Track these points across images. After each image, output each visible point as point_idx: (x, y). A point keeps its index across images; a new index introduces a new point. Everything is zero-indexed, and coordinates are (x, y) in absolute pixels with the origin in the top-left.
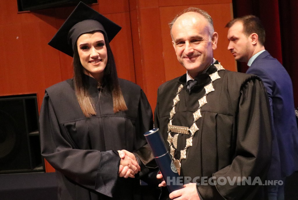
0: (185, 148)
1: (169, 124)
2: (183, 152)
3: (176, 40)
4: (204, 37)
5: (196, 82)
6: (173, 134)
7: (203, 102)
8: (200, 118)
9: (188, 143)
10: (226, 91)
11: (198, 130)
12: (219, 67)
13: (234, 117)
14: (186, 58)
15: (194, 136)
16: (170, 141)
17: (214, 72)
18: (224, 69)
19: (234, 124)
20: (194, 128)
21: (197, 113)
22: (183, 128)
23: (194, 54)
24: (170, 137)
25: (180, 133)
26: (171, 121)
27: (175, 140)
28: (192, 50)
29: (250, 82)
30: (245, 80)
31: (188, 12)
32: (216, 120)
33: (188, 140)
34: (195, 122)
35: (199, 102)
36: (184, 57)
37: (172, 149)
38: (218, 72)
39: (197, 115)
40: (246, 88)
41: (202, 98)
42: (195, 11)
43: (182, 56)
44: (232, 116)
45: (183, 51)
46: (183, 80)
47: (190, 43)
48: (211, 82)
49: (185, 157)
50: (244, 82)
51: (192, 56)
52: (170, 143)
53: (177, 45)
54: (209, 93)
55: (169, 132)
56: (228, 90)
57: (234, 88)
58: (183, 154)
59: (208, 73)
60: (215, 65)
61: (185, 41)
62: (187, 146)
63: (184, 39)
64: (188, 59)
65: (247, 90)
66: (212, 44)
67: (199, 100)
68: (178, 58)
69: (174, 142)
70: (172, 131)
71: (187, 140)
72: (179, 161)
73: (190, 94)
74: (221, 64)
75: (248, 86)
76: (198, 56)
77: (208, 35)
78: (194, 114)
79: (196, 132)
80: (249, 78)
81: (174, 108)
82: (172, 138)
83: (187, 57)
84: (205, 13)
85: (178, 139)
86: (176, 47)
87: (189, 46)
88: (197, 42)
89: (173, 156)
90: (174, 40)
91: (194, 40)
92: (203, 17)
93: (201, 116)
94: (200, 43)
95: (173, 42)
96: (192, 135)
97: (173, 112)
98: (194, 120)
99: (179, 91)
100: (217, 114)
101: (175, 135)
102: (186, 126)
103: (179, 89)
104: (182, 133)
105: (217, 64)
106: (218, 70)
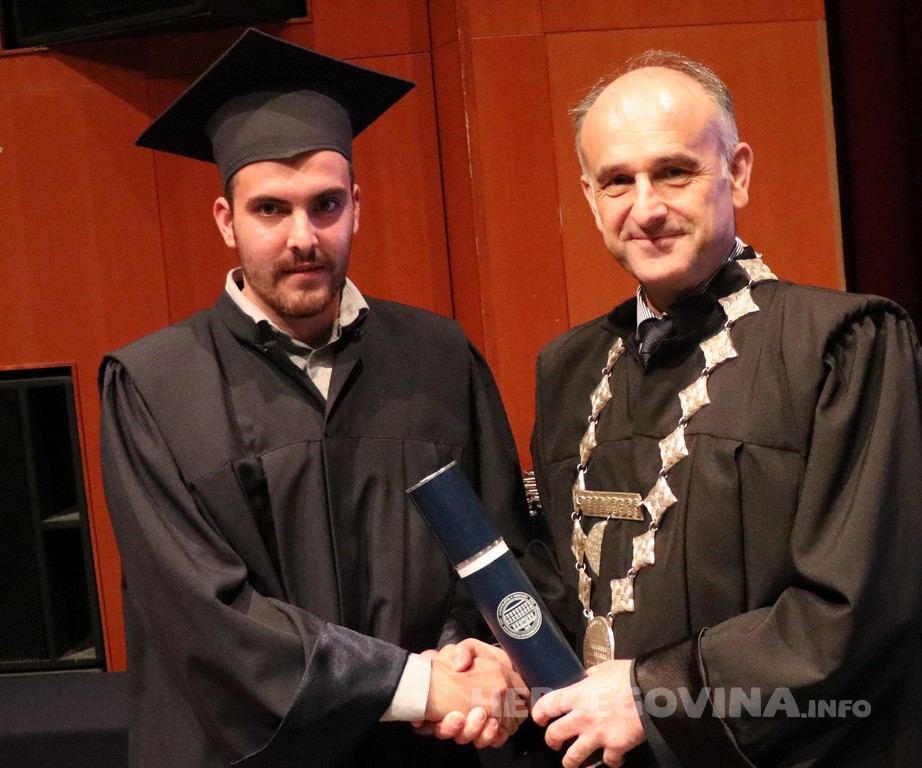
0: (631, 571)
1: (577, 487)
2: (622, 588)
3: (598, 170)
4: (707, 160)
5: (669, 325)
6: (588, 523)
7: (695, 399)
8: (683, 460)
9: (641, 551)
11: (674, 504)
12: (757, 270)
14: (638, 239)
16: (577, 548)
17: (738, 290)
18: (775, 277)
20: (661, 497)
21: (673, 440)
22: (622, 496)
23: (668, 225)
24: (577, 535)
25: (613, 517)
26: (581, 476)
27: (594, 543)
28: (661, 210)
29: (861, 325)
30: (841, 319)
31: (643, 66)
32: (738, 469)
33: (639, 543)
34: (664, 474)
35: (679, 401)
36: (631, 237)
37: (584, 579)
38: (754, 287)
39: (674, 449)
40: (846, 345)
41: (692, 386)
42: (668, 63)
43: (623, 234)
44: (797, 451)
45: (626, 215)
46: (623, 318)
47: (655, 183)
48: (726, 325)
49: (630, 605)
50: (838, 325)
51: (660, 234)
52: (578, 557)
53: (604, 188)
54: (719, 365)
55: (576, 516)
56: (781, 355)
57: (804, 349)
58: (623, 597)
59: (713, 294)
60: (741, 263)
61: (635, 173)
62: (634, 563)
63: (632, 167)
64: (647, 243)
65: (849, 356)
66: (733, 188)
67: (682, 396)
68: (609, 238)
69: (591, 548)
70: (585, 514)
71: (637, 542)
72: (604, 620)
73: (648, 371)
74: (765, 261)
75: (855, 339)
76: (681, 233)
77: (718, 155)
78: (662, 445)
80: (859, 310)
81: (592, 428)
82: (585, 536)
83: (642, 234)
84: (704, 72)
85: (604, 540)
86: (597, 198)
87: (650, 195)
88: (679, 180)
89: (586, 604)
90: (589, 172)
91: (669, 170)
92: (699, 85)
93: (686, 452)
94: (688, 184)
95: (584, 178)
96: (652, 524)
97: (588, 441)
98: (661, 468)
99: (610, 363)
100: (739, 444)
101: (593, 525)
102: (632, 492)
103: (612, 355)
104: (620, 517)
105: (748, 260)
106: (751, 283)
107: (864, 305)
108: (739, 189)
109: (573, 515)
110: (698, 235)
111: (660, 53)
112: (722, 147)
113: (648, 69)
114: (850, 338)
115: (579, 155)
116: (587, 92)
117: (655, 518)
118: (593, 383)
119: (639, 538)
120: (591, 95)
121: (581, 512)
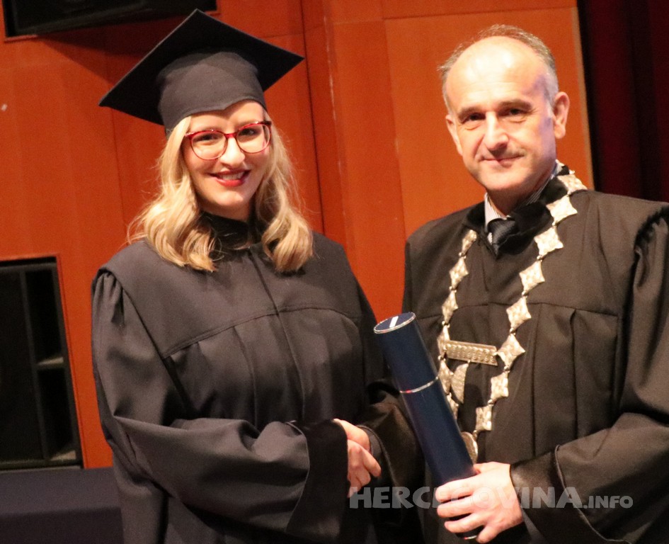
0: (490, 401)
1: (442, 337)
2: (484, 413)
3: (459, 110)
4: (536, 102)
5: (512, 223)
6: (453, 364)
7: (533, 277)
8: (526, 322)
9: (497, 388)
10: (596, 248)
11: (523, 354)
12: (572, 183)
13: (621, 318)
14: (489, 160)
15: (512, 368)
16: (445, 381)
17: (560, 197)
18: (585, 188)
20: (512, 349)
21: (518, 308)
22: (481, 347)
23: (508, 150)
24: (444, 372)
25: (473, 361)
26: (445, 330)
27: (459, 380)
28: (504, 139)
29: (658, 223)
30: (645, 221)
31: (491, 36)
32: (572, 328)
33: (496, 381)
34: (513, 332)
35: (520, 279)
36: (483, 159)
37: (452, 405)
38: (571, 196)
39: (519, 314)
40: (648, 240)
41: (530, 267)
42: (508, 34)
43: (478, 156)
44: (614, 315)
45: (480, 143)
46: (476, 216)
47: (500, 119)
48: (554, 224)
49: (488, 425)
50: (642, 225)
51: (503, 156)
52: (445, 388)
53: (463, 123)
54: (549, 254)
55: (442, 359)
56: (600, 246)
57: (619, 243)
58: (484, 417)
59: (543, 201)
60: (560, 178)
61: (485, 112)
62: (493, 396)
63: (483, 108)
64: (495, 163)
65: (650, 246)
66: (555, 124)
67: (523, 275)
68: (467, 160)
69: (457, 385)
70: (450, 357)
71: (494, 381)
72: (470, 435)
73: (498, 257)
74: (578, 175)
75: (655, 234)
76: (518, 156)
77: (545, 100)
78: (509, 311)
79: (518, 360)
80: (657, 213)
82: (452, 373)
83: (491, 156)
84: (535, 40)
85: (467, 378)
86: (458, 130)
87: (497, 127)
88: (518, 118)
90: (452, 112)
91: (509, 110)
92: (531, 50)
93: (529, 316)
94: (524, 121)
95: (449, 117)
96: (505, 368)
97: (451, 305)
98: (510, 328)
99: (464, 248)
100: (573, 310)
101: (457, 365)
102: (489, 344)
103: (466, 243)
104: (478, 361)
105: (565, 176)
106: (569, 193)
107: (659, 209)
108: (558, 126)
109: (439, 358)
110: (528, 159)
111: (503, 26)
112: (547, 94)
113: (494, 38)
114: (650, 234)
115: (445, 100)
116: (450, 55)
117: (508, 364)
118: (452, 263)
119: (496, 378)
120: (453, 56)
121: (445, 356)
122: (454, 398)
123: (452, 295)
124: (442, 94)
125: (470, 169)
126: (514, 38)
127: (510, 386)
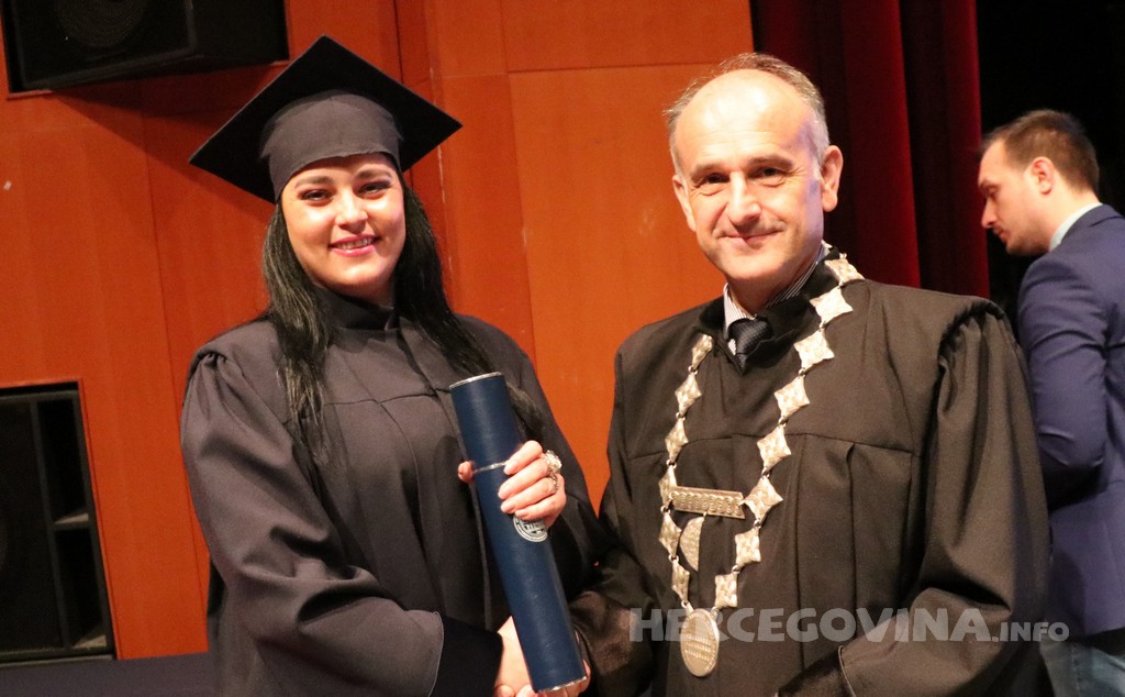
0: (734, 568)
1: (666, 481)
2: (726, 583)
3: (693, 168)
4: (799, 160)
5: (763, 325)
6: (681, 518)
7: (793, 399)
8: (784, 459)
9: (744, 548)
10: (882, 359)
11: (779, 505)
12: (844, 270)
13: (918, 454)
14: (731, 237)
15: (764, 523)
16: (670, 541)
17: (828, 290)
18: (861, 277)
19: (915, 481)
20: (764, 496)
21: (773, 440)
22: (722, 494)
23: (761, 224)
24: (668, 529)
25: (710, 513)
26: (671, 471)
27: (693, 540)
28: (755, 209)
29: (967, 325)
30: (952, 321)
31: (737, 68)
32: (850, 468)
33: (742, 541)
34: (766, 474)
35: (776, 401)
36: (724, 235)
37: (679, 572)
38: (843, 287)
39: (775, 449)
40: (954, 347)
41: (788, 386)
42: (763, 65)
43: (717, 231)
44: (908, 451)
45: (720, 214)
46: (712, 317)
47: (749, 181)
48: (821, 326)
49: (733, 601)
51: (753, 233)
52: (670, 550)
53: (698, 187)
54: (815, 366)
55: (666, 510)
56: (889, 357)
58: (726, 589)
59: (806, 296)
62: (740, 561)
63: (726, 167)
64: (740, 241)
66: (823, 190)
67: (779, 395)
68: (705, 239)
69: (689, 546)
70: (676, 508)
71: (740, 539)
72: (708, 614)
73: (745, 373)
75: (964, 340)
76: (774, 231)
77: (811, 156)
78: (759, 444)
79: (774, 511)
80: (966, 312)
82: (679, 530)
83: (735, 232)
84: (797, 75)
85: (702, 536)
86: (690, 197)
87: (746, 193)
88: (774, 180)
89: (683, 596)
90: (684, 173)
91: (764, 170)
92: (792, 88)
93: (788, 452)
94: (782, 184)
95: (676, 178)
96: (756, 522)
97: (677, 437)
98: (762, 467)
99: (695, 361)
100: (849, 445)
101: (688, 520)
102: (732, 489)
103: (697, 353)
104: (718, 514)
105: (834, 261)
106: (841, 284)
107: (969, 306)
108: (828, 192)
109: (662, 509)
110: (787, 237)
112: (813, 149)
113: (742, 71)
114: (958, 339)
115: (673, 155)
116: (680, 94)
117: (759, 517)
118: (679, 380)
119: (742, 535)
120: (685, 97)
121: (671, 506)
122: (683, 562)
123: (680, 425)
124: (667, 147)
125: (706, 249)
126: (769, 71)
127: (762, 547)
